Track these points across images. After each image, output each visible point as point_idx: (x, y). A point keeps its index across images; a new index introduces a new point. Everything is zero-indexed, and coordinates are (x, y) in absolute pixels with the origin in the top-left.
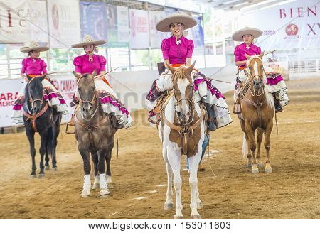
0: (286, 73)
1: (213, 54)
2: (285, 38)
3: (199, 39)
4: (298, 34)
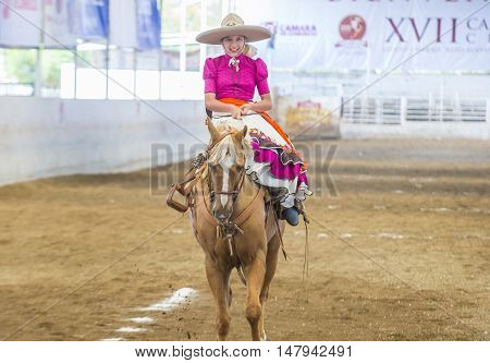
0: (334, 122)
1: (178, 70)
2: (338, 46)
3: (151, 34)
4: (364, 39)
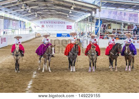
2: (41, 28)
4: (44, 27)
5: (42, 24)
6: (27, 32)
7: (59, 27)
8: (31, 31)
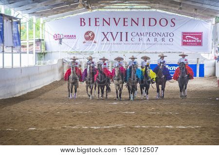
5: (87, 28)
6: (28, 60)
7: (152, 39)
8: (42, 55)
